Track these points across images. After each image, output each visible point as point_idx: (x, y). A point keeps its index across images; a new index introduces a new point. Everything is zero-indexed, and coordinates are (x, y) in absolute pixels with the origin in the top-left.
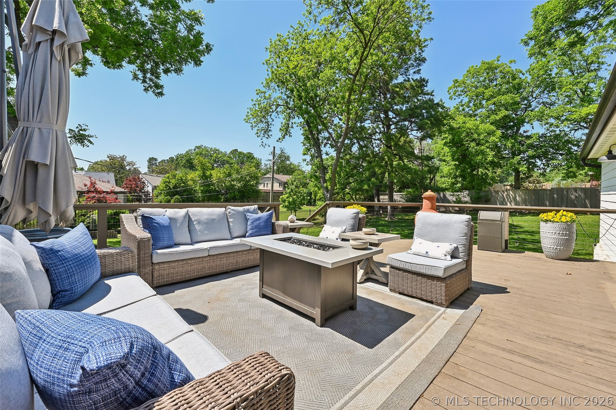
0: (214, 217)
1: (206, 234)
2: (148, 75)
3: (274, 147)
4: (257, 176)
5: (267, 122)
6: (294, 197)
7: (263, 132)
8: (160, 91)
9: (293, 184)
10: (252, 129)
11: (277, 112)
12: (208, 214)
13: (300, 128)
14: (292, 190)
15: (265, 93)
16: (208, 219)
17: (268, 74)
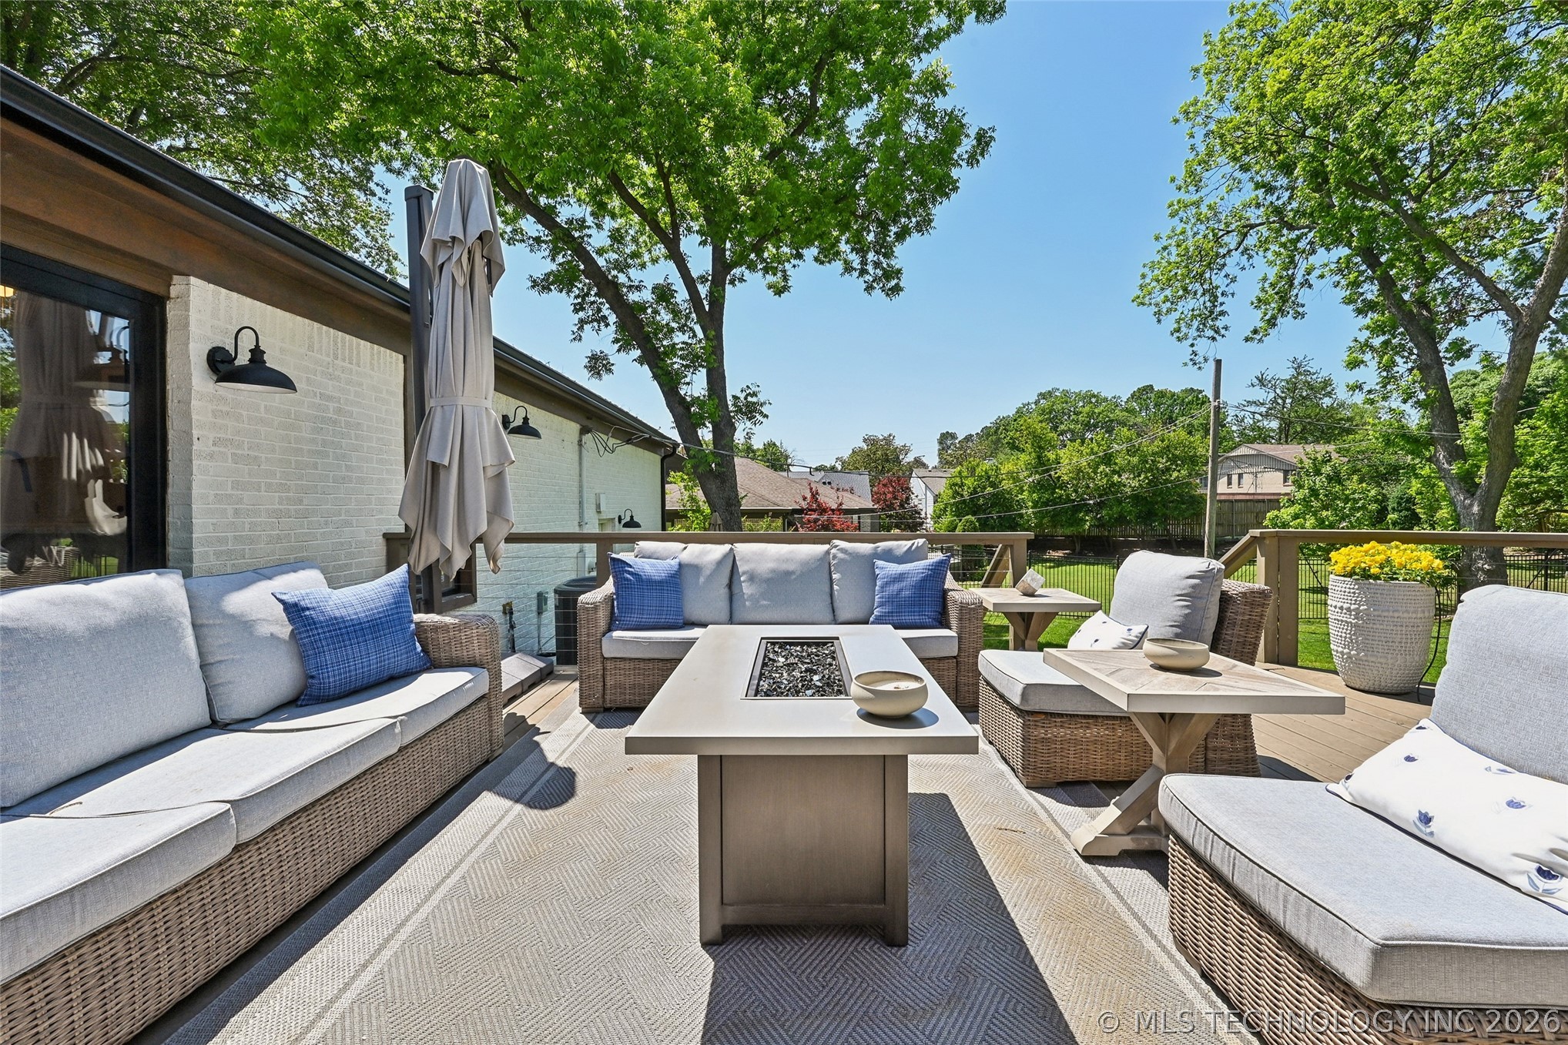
1: (762, 606)
2: (871, 256)
3: (1218, 363)
4: (1195, 456)
5: (1212, 293)
6: (1325, 513)
7: (1195, 323)
8: (893, 283)
9: (1318, 473)
10: (1159, 321)
11: (1246, 249)
12: (778, 560)
14: (1314, 492)
15: (1197, 204)
16: (773, 571)
17: (1193, 147)
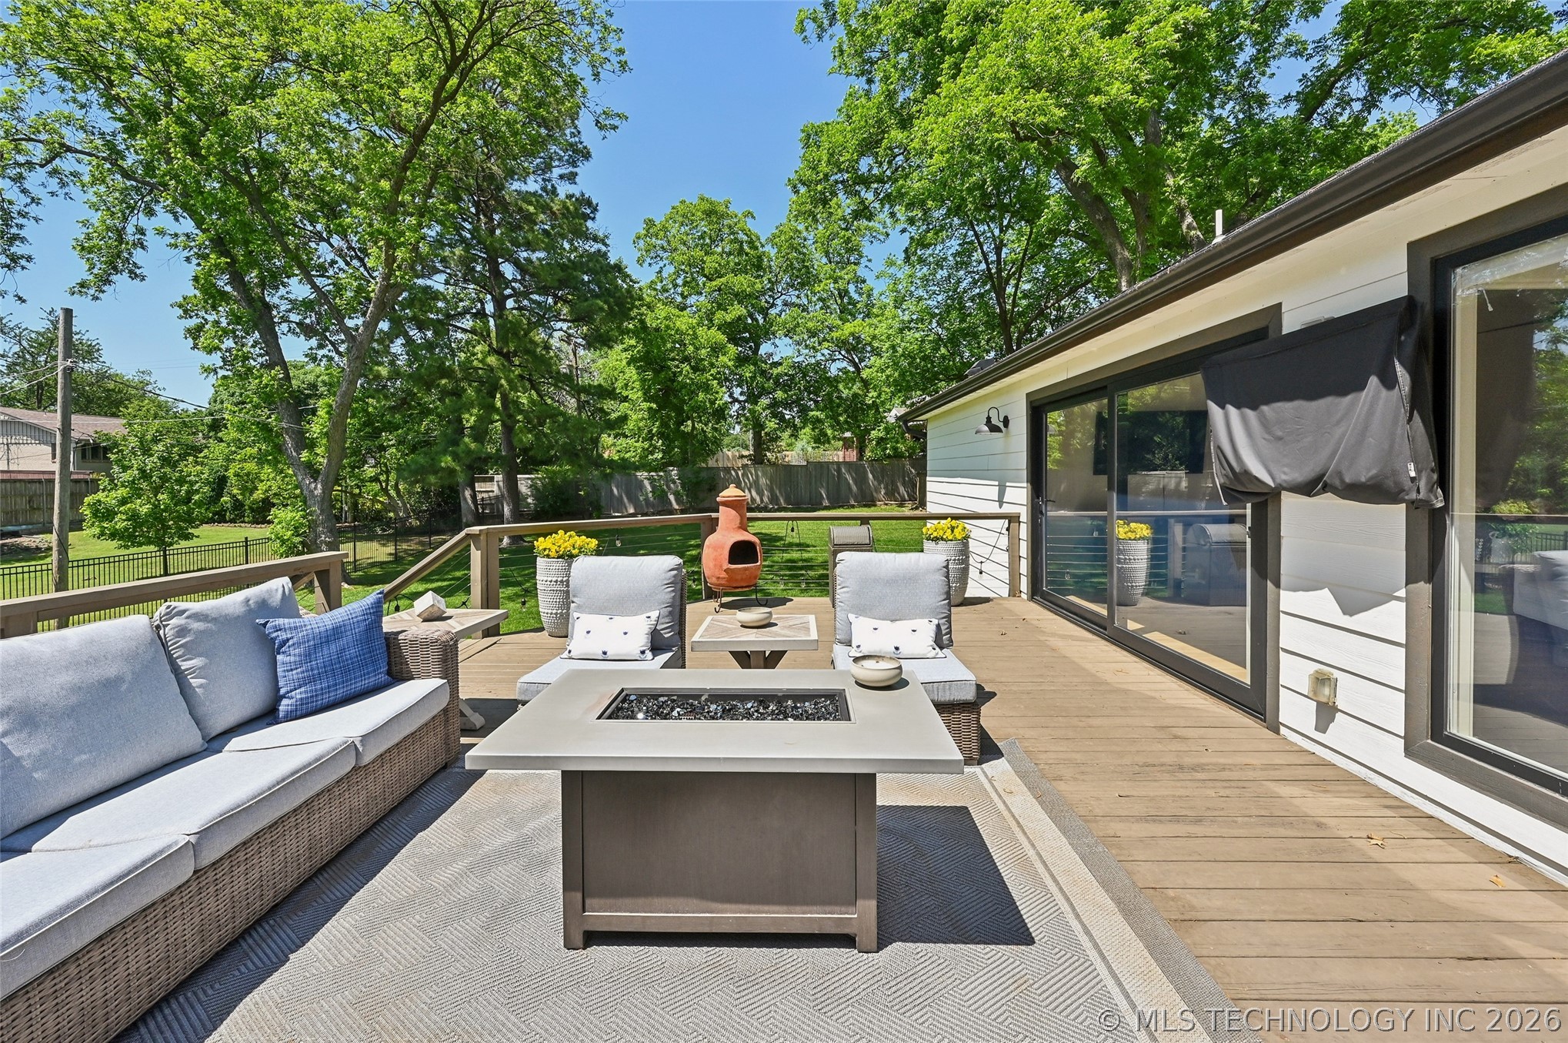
0: (111, 671)
6: (158, 498)
13: (186, 253)
